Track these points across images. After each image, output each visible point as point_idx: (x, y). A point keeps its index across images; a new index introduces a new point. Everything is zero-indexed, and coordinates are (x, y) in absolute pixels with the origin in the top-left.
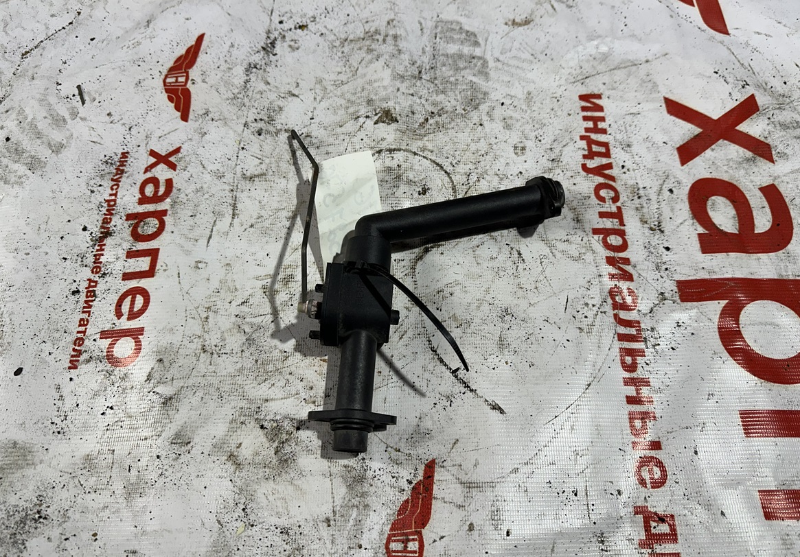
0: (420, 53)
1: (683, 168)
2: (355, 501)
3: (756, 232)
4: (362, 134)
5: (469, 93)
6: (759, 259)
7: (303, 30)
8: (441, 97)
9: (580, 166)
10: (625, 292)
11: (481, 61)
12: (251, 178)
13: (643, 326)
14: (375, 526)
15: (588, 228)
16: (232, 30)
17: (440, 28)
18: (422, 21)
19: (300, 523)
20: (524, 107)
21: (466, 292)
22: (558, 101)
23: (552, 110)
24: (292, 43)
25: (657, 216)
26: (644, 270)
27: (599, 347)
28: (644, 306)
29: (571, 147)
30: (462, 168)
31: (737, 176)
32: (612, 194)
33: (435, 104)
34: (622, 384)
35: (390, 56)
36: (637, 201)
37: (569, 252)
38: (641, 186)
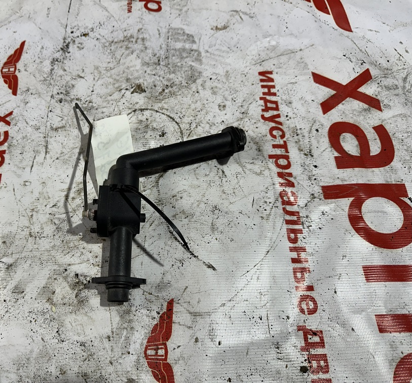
0: (159, 49)
1: (324, 116)
2: (125, 325)
3: (371, 155)
4: (123, 100)
5: (190, 72)
6: (373, 171)
7: (86, 37)
8: (172, 76)
9: (260, 116)
10: (290, 194)
11: (197, 53)
12: (56, 129)
13: (301, 214)
14: (138, 341)
15: (266, 154)
16: (42, 38)
17: (170, 33)
18: (160, 29)
19: (92, 339)
20: (224, 80)
21: (190, 196)
22: (245, 76)
23: (242, 81)
24: (79, 45)
25: (309, 146)
26: (301, 180)
27: (274, 228)
28: (301, 202)
29: (254, 104)
30: (186, 120)
31: (359, 120)
32: (280, 133)
33: (169, 80)
34: (289, 250)
35: (140, 51)
36: (296, 137)
37: (254, 170)
38: (298, 128)
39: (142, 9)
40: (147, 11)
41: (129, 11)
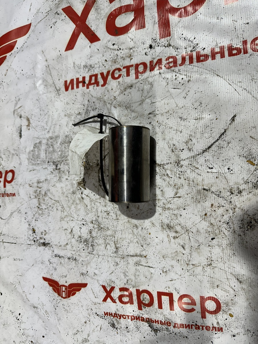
0: (46, 170)
1: (101, 40)
4: (91, 195)
5: (66, 145)
9: (102, 87)
10: (167, 62)
11: (49, 140)
12: (117, 249)
15: (135, 81)
17: (32, 162)
18: (29, 170)
20: (73, 117)
21: (172, 138)
23: (73, 104)
24: (43, 234)
26: (155, 54)
29: (92, 93)
32: (117, 71)
34: (214, 60)
36: (120, 60)
37: (148, 89)
39: (12, 185)
40: (14, 181)
41: (14, 195)
